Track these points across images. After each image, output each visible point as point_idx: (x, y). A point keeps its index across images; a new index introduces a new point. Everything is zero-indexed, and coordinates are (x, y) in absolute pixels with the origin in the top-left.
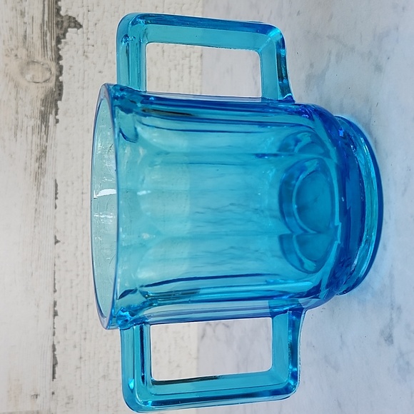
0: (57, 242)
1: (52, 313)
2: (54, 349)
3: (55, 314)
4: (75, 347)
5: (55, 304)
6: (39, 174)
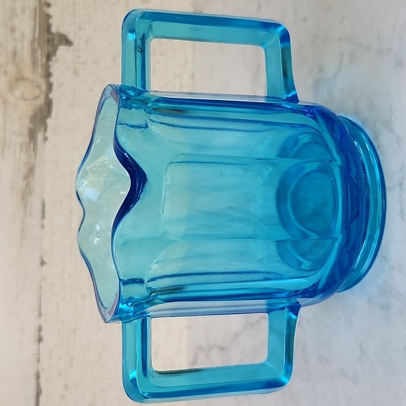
0: (43, 263)
1: (37, 338)
2: (38, 377)
3: (40, 340)
4: (60, 374)
5: (40, 329)
6: (26, 193)
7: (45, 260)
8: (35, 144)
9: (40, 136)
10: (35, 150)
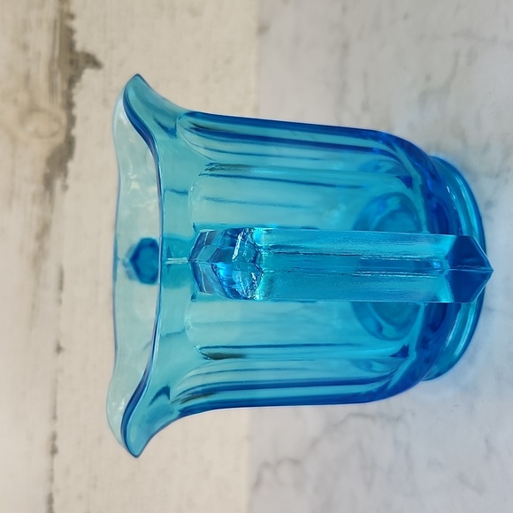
0: (59, 349)
1: (49, 449)
2: (50, 500)
3: (54, 451)
7: (62, 345)
8: (52, 194)
9: (58, 184)
10: (51, 201)
